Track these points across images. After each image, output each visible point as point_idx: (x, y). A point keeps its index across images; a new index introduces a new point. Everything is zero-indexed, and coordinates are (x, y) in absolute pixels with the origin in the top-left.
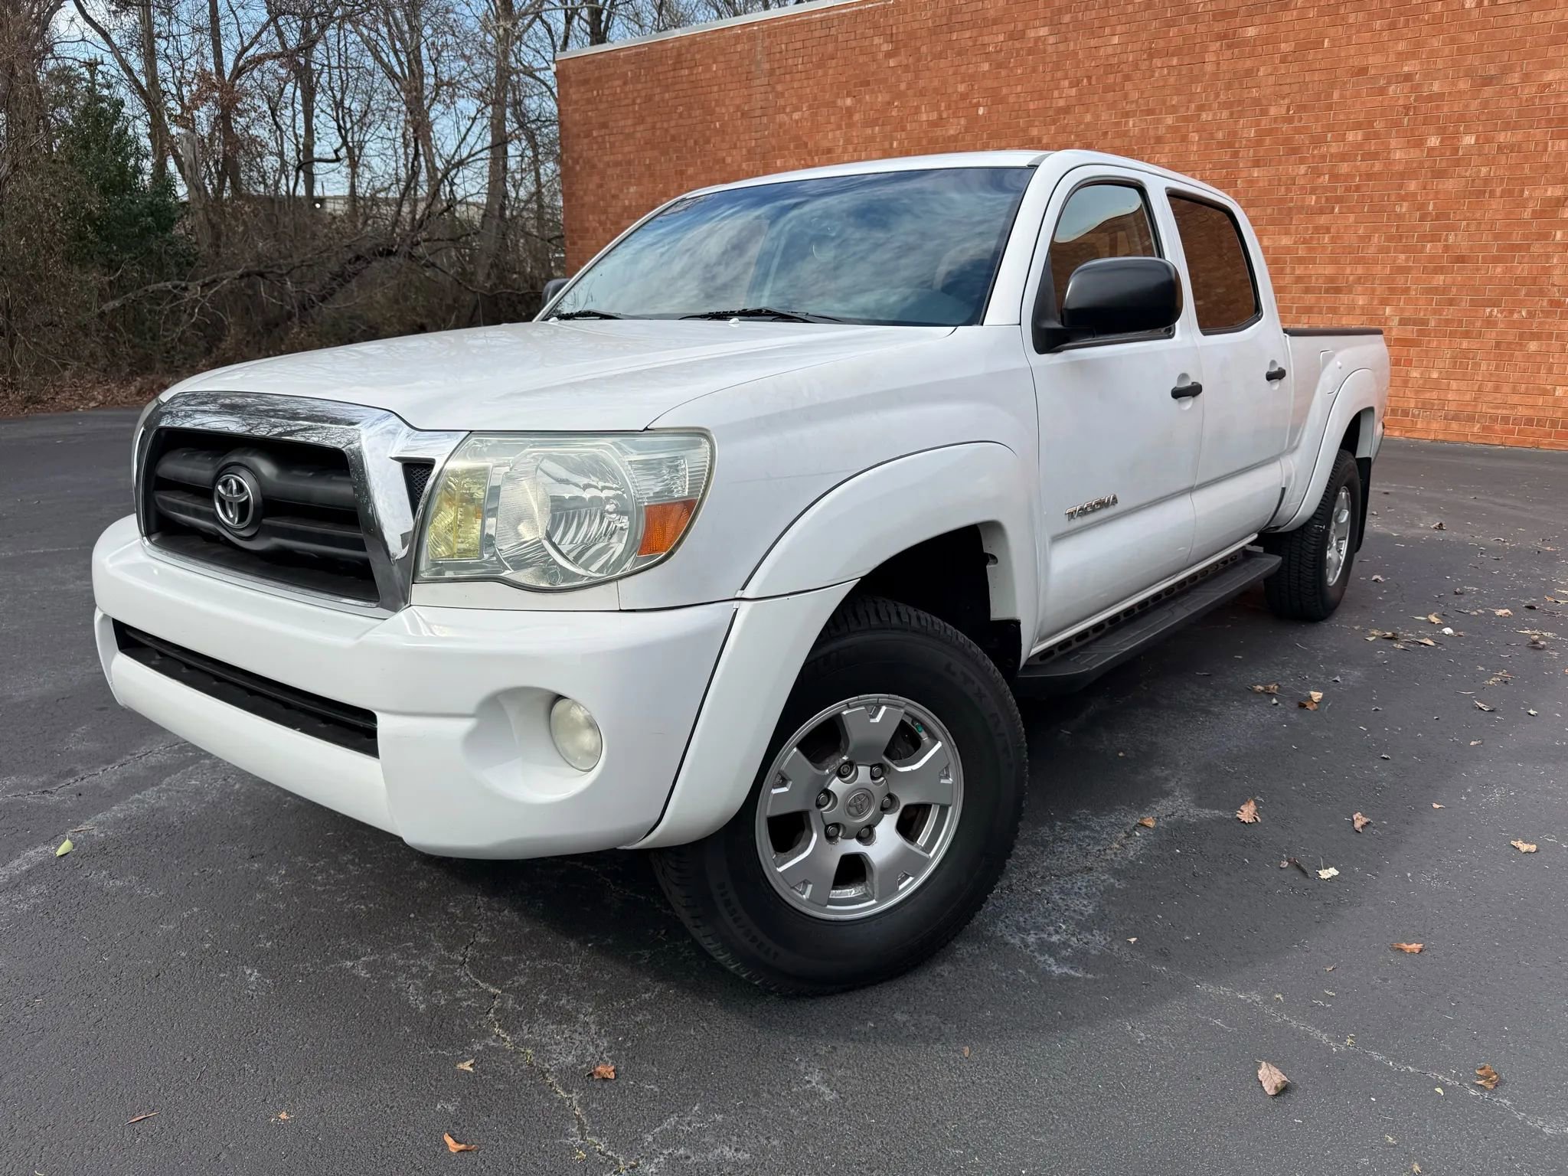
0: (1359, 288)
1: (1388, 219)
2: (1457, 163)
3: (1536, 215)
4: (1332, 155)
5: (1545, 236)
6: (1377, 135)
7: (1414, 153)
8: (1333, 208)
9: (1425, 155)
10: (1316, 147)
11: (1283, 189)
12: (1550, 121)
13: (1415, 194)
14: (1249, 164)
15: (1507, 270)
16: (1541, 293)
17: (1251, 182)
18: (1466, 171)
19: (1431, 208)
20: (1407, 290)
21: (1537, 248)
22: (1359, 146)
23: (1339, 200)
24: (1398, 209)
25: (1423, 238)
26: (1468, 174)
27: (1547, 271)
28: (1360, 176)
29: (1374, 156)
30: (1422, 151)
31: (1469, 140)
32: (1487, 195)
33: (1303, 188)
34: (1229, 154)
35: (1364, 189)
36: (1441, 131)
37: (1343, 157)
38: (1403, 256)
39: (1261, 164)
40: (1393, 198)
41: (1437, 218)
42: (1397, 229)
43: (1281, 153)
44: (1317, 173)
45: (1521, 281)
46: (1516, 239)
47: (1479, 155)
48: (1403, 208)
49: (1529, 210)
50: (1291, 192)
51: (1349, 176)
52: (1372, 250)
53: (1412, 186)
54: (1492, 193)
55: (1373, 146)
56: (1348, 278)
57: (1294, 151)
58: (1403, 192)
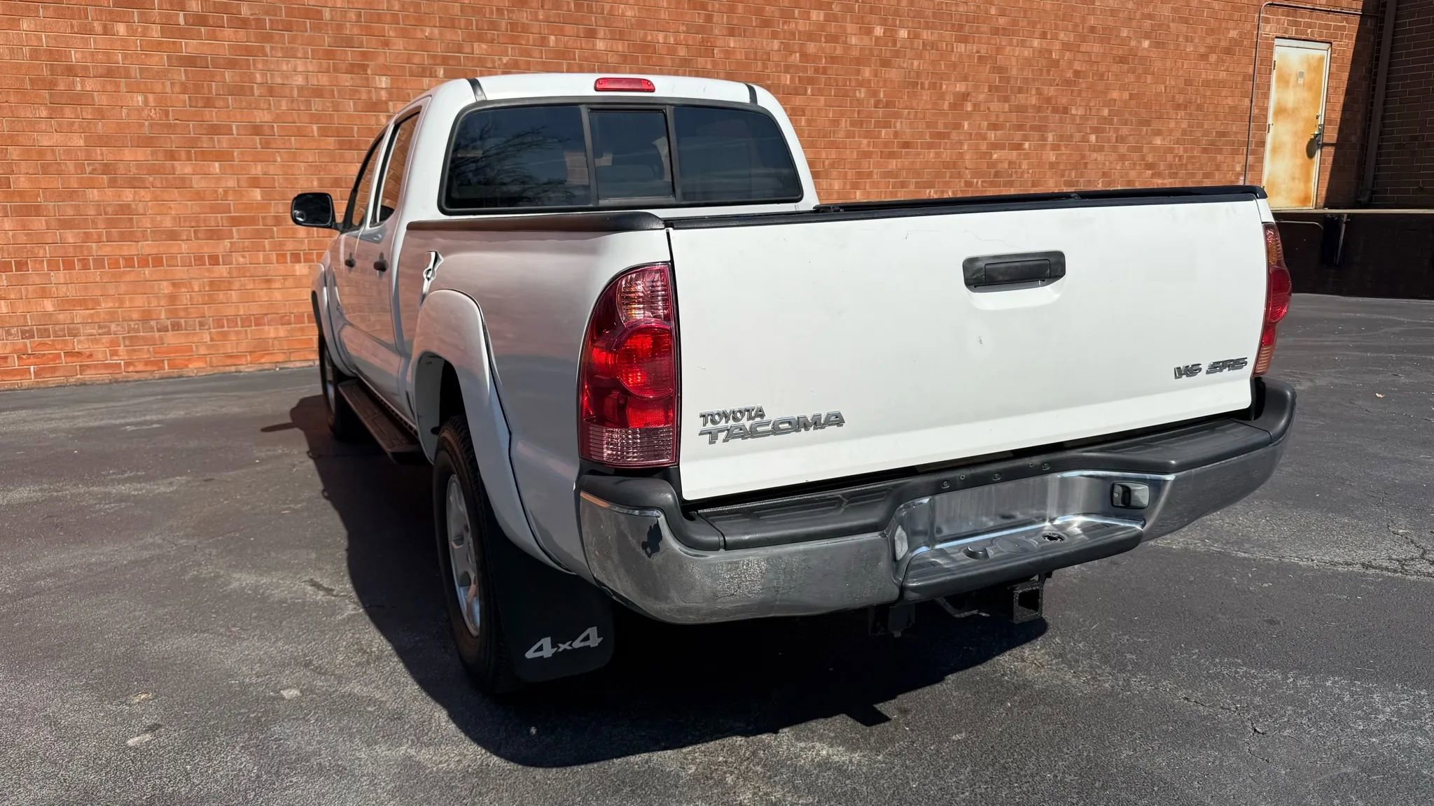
0: (834, 173)
1: (851, 103)
2: (897, 54)
3: (953, 106)
4: (800, 32)
5: (958, 126)
6: (835, 18)
7: (866, 41)
8: (806, 90)
9: (873, 44)
10: (784, 23)
11: (759, 63)
12: (953, 25)
13: (869, 81)
14: (725, 32)
15: (938, 155)
16: (960, 175)
17: (728, 53)
18: (904, 62)
19: (882, 95)
20: (870, 175)
21: (954, 136)
22: (822, 27)
23: (811, 81)
24: (858, 95)
25: (878, 124)
26: (905, 65)
27: (961, 155)
28: (826, 57)
29: (833, 39)
30: (871, 39)
31: (903, 33)
32: (919, 86)
33: (777, 65)
34: (702, 17)
35: (829, 72)
36: (883, 22)
37: (811, 36)
38: (865, 141)
39: (736, 32)
40: (853, 84)
41: (887, 105)
42: (858, 114)
43: (754, 24)
44: (788, 49)
45: (946, 165)
46: (941, 129)
47: (912, 49)
48: (861, 94)
49: (947, 103)
50: (767, 68)
51: (816, 58)
52: (841, 134)
53: (867, 72)
54: (922, 84)
55: (833, 28)
56: (823, 162)
57: (766, 23)
58: (860, 78)
